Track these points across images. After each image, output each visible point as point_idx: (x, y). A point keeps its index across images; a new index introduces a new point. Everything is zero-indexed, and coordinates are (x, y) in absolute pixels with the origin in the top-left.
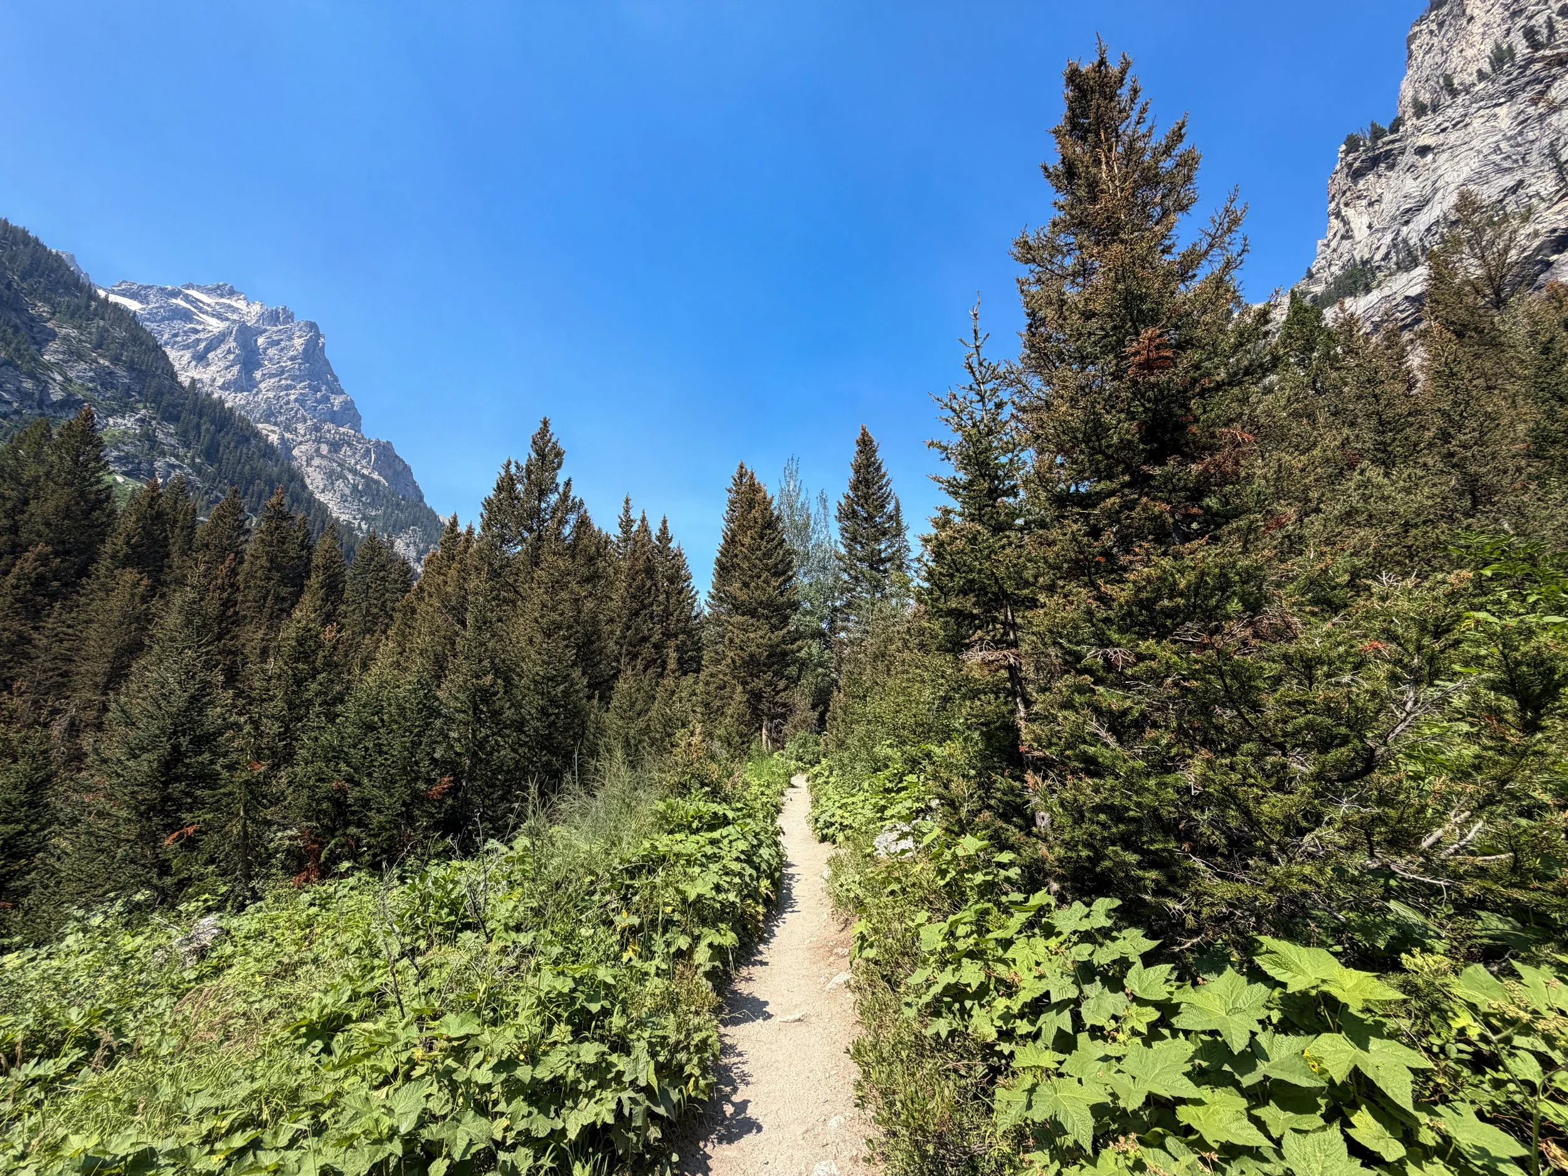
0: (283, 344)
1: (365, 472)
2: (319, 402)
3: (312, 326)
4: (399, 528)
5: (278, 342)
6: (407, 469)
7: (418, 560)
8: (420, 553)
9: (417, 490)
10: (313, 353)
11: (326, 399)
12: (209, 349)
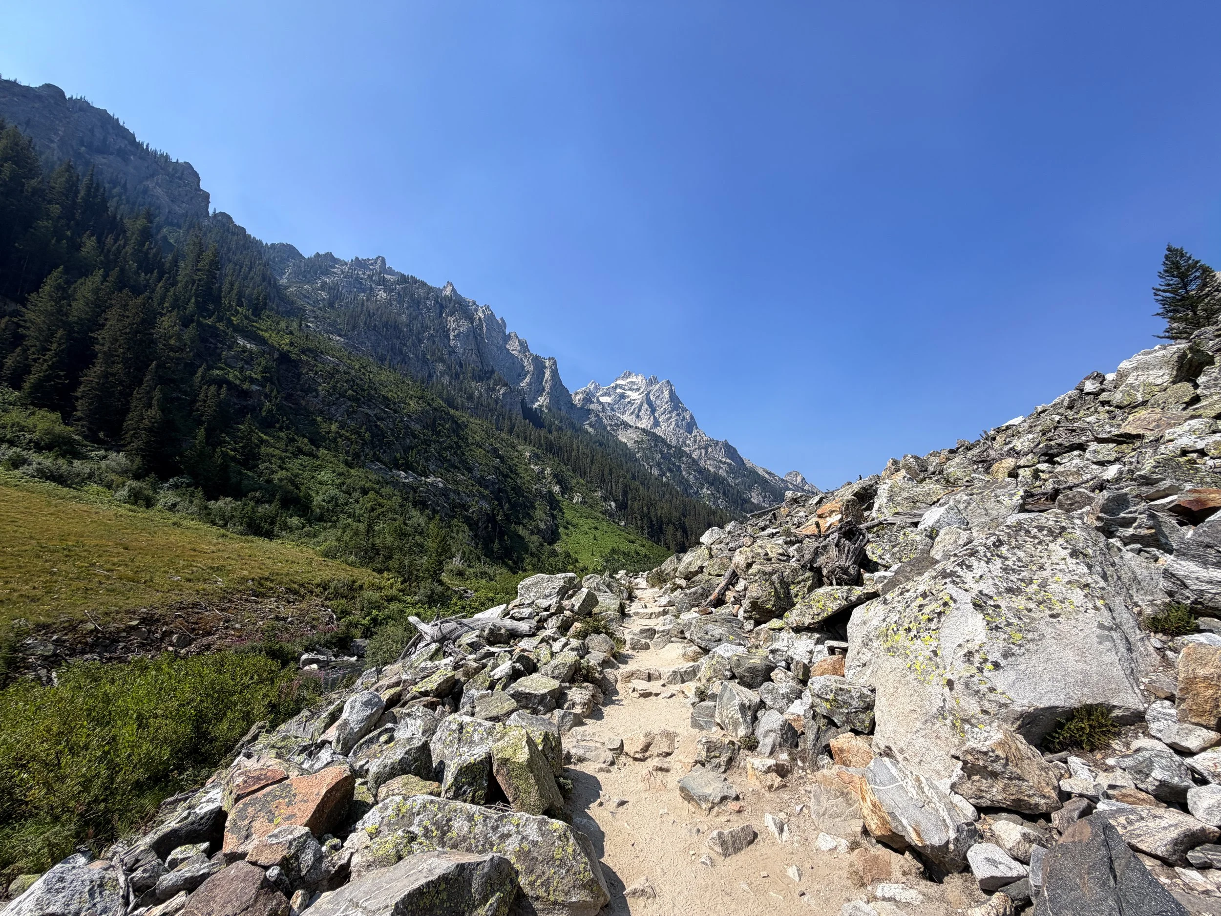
0: (661, 397)
1: (724, 460)
2: (682, 421)
3: (668, 382)
4: (750, 488)
5: (658, 397)
6: (735, 450)
7: (764, 501)
8: (764, 498)
9: (740, 458)
10: (673, 397)
11: (684, 417)
12: (639, 411)
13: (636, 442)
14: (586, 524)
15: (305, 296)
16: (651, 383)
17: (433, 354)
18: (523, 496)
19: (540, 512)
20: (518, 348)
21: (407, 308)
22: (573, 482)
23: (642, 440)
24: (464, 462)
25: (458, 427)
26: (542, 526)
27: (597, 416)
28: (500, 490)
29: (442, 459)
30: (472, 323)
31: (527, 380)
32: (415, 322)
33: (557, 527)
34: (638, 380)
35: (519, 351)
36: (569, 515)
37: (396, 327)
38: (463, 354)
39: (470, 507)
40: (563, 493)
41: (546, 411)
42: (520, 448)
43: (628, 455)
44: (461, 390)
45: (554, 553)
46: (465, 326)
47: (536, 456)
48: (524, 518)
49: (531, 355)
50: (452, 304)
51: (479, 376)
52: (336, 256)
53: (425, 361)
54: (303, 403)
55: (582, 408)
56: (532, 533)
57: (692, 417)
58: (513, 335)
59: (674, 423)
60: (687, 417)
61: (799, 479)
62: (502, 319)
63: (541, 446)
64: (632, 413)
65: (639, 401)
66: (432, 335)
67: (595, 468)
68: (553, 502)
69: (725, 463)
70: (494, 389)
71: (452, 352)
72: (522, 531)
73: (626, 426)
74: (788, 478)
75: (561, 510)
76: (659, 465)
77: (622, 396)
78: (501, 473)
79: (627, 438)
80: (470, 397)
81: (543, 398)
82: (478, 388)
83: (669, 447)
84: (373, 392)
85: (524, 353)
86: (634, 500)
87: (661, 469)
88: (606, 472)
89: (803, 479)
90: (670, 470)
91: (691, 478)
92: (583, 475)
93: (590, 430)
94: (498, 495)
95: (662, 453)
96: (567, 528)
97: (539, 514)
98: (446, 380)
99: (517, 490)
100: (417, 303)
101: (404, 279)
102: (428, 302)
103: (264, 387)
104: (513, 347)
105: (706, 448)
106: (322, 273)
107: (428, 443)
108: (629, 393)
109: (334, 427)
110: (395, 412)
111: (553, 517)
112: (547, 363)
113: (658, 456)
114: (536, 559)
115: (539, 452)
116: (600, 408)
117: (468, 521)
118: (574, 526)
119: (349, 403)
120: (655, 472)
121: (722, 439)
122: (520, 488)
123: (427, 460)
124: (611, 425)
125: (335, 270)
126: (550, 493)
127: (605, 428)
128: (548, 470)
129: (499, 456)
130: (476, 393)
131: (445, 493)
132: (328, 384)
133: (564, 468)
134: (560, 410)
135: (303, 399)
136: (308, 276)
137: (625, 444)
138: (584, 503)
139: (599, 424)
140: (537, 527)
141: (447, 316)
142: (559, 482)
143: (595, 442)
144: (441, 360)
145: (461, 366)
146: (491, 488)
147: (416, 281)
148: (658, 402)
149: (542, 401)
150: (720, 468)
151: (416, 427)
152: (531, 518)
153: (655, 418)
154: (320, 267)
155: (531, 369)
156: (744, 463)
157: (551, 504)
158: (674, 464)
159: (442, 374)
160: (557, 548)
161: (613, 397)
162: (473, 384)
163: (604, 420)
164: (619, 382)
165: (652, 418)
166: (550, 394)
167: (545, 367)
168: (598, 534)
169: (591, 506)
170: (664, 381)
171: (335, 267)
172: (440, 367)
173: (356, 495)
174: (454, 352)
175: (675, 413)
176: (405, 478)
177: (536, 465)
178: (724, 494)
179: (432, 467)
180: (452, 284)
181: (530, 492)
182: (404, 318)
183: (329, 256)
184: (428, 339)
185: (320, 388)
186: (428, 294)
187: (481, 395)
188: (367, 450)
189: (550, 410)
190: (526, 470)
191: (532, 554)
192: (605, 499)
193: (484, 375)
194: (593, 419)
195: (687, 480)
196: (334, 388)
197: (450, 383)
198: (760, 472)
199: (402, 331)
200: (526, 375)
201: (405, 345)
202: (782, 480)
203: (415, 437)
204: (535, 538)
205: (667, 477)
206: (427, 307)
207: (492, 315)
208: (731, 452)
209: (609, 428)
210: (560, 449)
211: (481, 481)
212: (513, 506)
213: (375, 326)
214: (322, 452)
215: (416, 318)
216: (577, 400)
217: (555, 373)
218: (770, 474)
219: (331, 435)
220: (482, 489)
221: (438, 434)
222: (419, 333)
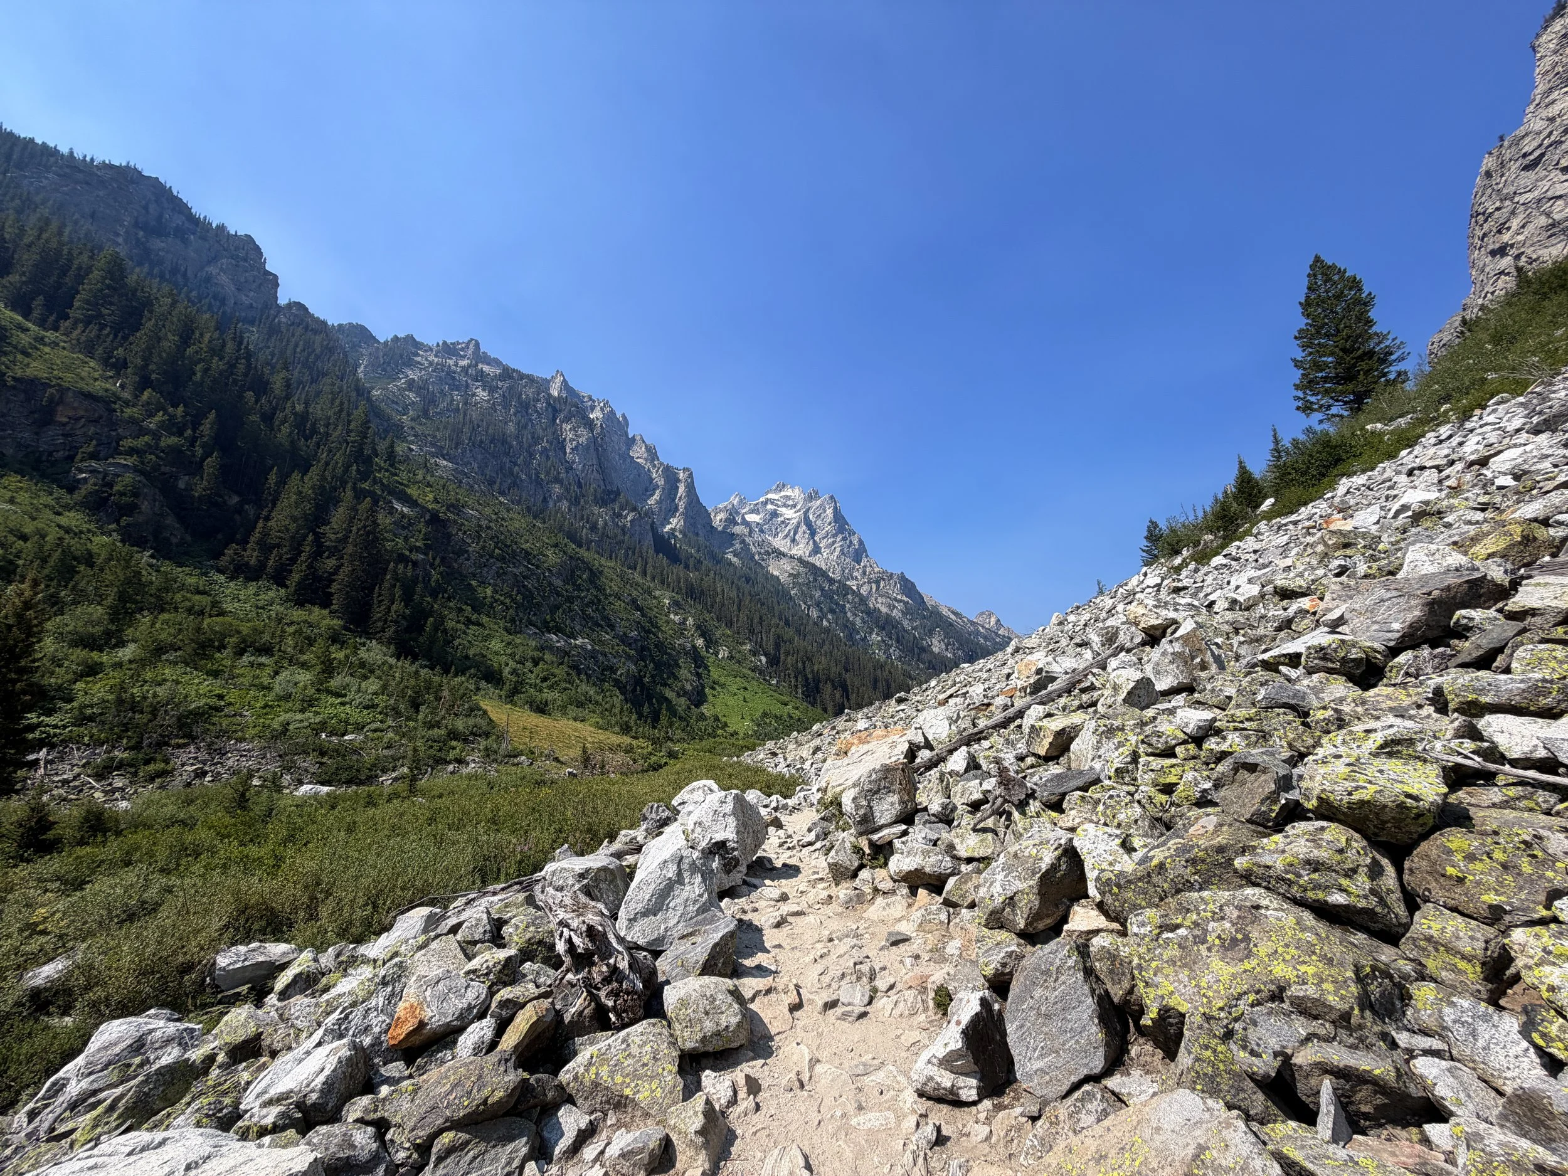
0: (823, 516)
1: (899, 597)
2: (849, 547)
3: (832, 497)
4: (931, 633)
5: (819, 516)
6: (913, 584)
7: (947, 649)
8: (947, 645)
9: (920, 595)
10: (838, 517)
11: (851, 542)
12: (795, 534)
13: (790, 575)
14: (734, 684)
15: (393, 402)
16: (810, 498)
17: (548, 474)
18: (667, 654)
19: (685, 673)
20: (645, 455)
21: (515, 415)
22: (718, 633)
23: (799, 574)
24: (606, 619)
25: (595, 575)
26: (688, 687)
27: (743, 542)
28: (643, 648)
29: (586, 618)
30: (592, 432)
31: (656, 497)
32: (525, 432)
33: (703, 687)
34: (795, 493)
35: (646, 460)
36: (715, 673)
37: (504, 442)
38: (582, 471)
39: (617, 669)
40: (708, 647)
41: (680, 536)
42: (658, 593)
43: (780, 592)
44: (582, 518)
45: (702, 717)
46: (584, 436)
47: (676, 604)
48: (669, 678)
49: (661, 464)
50: (568, 408)
51: (602, 499)
52: (418, 339)
53: (539, 483)
54: (456, 566)
55: (723, 532)
56: (678, 695)
57: (861, 542)
58: (638, 438)
59: (838, 549)
60: (855, 542)
61: (993, 620)
62: (623, 416)
63: (680, 589)
64: (786, 536)
65: (795, 521)
66: (545, 448)
67: (743, 617)
68: (698, 659)
69: (900, 601)
70: (619, 515)
71: (569, 468)
72: (669, 694)
73: (779, 554)
74: (980, 620)
75: (706, 667)
76: (818, 604)
77: (775, 514)
78: (643, 628)
79: (779, 570)
80: (594, 527)
81: (676, 520)
82: (602, 515)
83: (831, 581)
84: (515, 547)
85: (653, 461)
86: (787, 654)
87: (821, 610)
88: (756, 620)
89: (998, 621)
90: (832, 611)
91: (858, 622)
92: (730, 624)
93: (735, 560)
94: (643, 653)
95: (822, 589)
96: (713, 688)
97: (684, 673)
98: (565, 505)
99: (660, 646)
100: (525, 407)
101: (507, 373)
102: (539, 405)
103: (426, 554)
104: (638, 453)
105: (878, 583)
106: (404, 364)
107: (570, 600)
108: (783, 510)
109: (489, 591)
110: (538, 567)
111: (699, 675)
112: (681, 475)
113: (818, 594)
114: (685, 723)
115: (678, 597)
116: (746, 531)
117: (617, 683)
118: (723, 686)
119: (499, 564)
120: (814, 613)
121: (897, 571)
122: (662, 643)
123: (573, 620)
124: (759, 553)
125: (419, 359)
126: (694, 646)
127: (753, 557)
128: (690, 621)
129: (638, 608)
130: (601, 523)
131: (593, 655)
132: (477, 544)
133: (707, 616)
134: (697, 534)
135: (456, 561)
136: (388, 369)
137: (777, 578)
138: (731, 658)
139: (745, 553)
140: (683, 688)
141: (562, 422)
142: (703, 635)
143: (740, 578)
144: (558, 480)
145: (580, 486)
146: (633, 646)
147: (522, 376)
148: (819, 522)
149: (675, 523)
150: (894, 607)
151: (558, 582)
152: (676, 678)
153: (815, 542)
154: (401, 356)
155: (661, 482)
156: (924, 602)
157: (696, 662)
158: (837, 604)
159: (560, 498)
160: (705, 711)
161: (762, 515)
162: (596, 510)
163: (752, 547)
164: (770, 496)
165: (811, 542)
166: (685, 515)
167: (679, 481)
168: (747, 694)
169: (739, 662)
170: (827, 496)
171: (418, 355)
172: (557, 489)
173: (529, 664)
174: (572, 468)
175: (840, 537)
176: (558, 642)
177: (676, 614)
178: (898, 641)
179: (578, 628)
180: (562, 374)
181: (674, 649)
182: (511, 427)
183: (410, 339)
184: (541, 454)
185: (470, 549)
186: (538, 394)
187: (606, 524)
188: (521, 615)
189: (685, 535)
190: (667, 622)
191: (681, 718)
192: (754, 653)
193: (608, 497)
194: (738, 546)
195: (853, 624)
196: (483, 548)
197: (570, 510)
198: (945, 612)
199: (511, 447)
200: (654, 490)
201: (515, 464)
202: (972, 623)
203: (558, 594)
204: (683, 701)
205: (828, 620)
206: (537, 412)
207: (612, 412)
208: (908, 587)
209: (757, 557)
210: (702, 592)
211: (624, 639)
212: (658, 666)
213: (481, 441)
214: (485, 619)
215: (525, 427)
216: (718, 520)
217: (691, 488)
218: (956, 614)
219: (488, 600)
220: (627, 649)
221: (578, 588)
222: (530, 447)
